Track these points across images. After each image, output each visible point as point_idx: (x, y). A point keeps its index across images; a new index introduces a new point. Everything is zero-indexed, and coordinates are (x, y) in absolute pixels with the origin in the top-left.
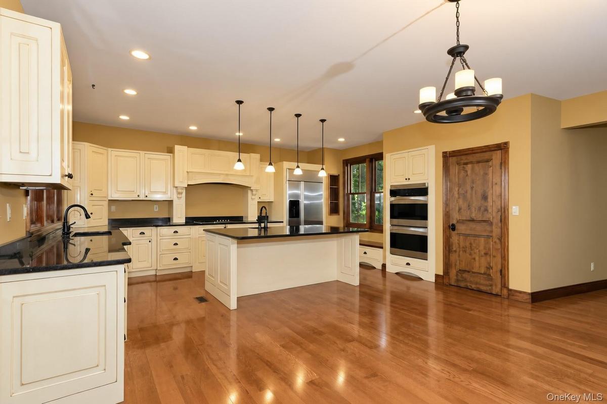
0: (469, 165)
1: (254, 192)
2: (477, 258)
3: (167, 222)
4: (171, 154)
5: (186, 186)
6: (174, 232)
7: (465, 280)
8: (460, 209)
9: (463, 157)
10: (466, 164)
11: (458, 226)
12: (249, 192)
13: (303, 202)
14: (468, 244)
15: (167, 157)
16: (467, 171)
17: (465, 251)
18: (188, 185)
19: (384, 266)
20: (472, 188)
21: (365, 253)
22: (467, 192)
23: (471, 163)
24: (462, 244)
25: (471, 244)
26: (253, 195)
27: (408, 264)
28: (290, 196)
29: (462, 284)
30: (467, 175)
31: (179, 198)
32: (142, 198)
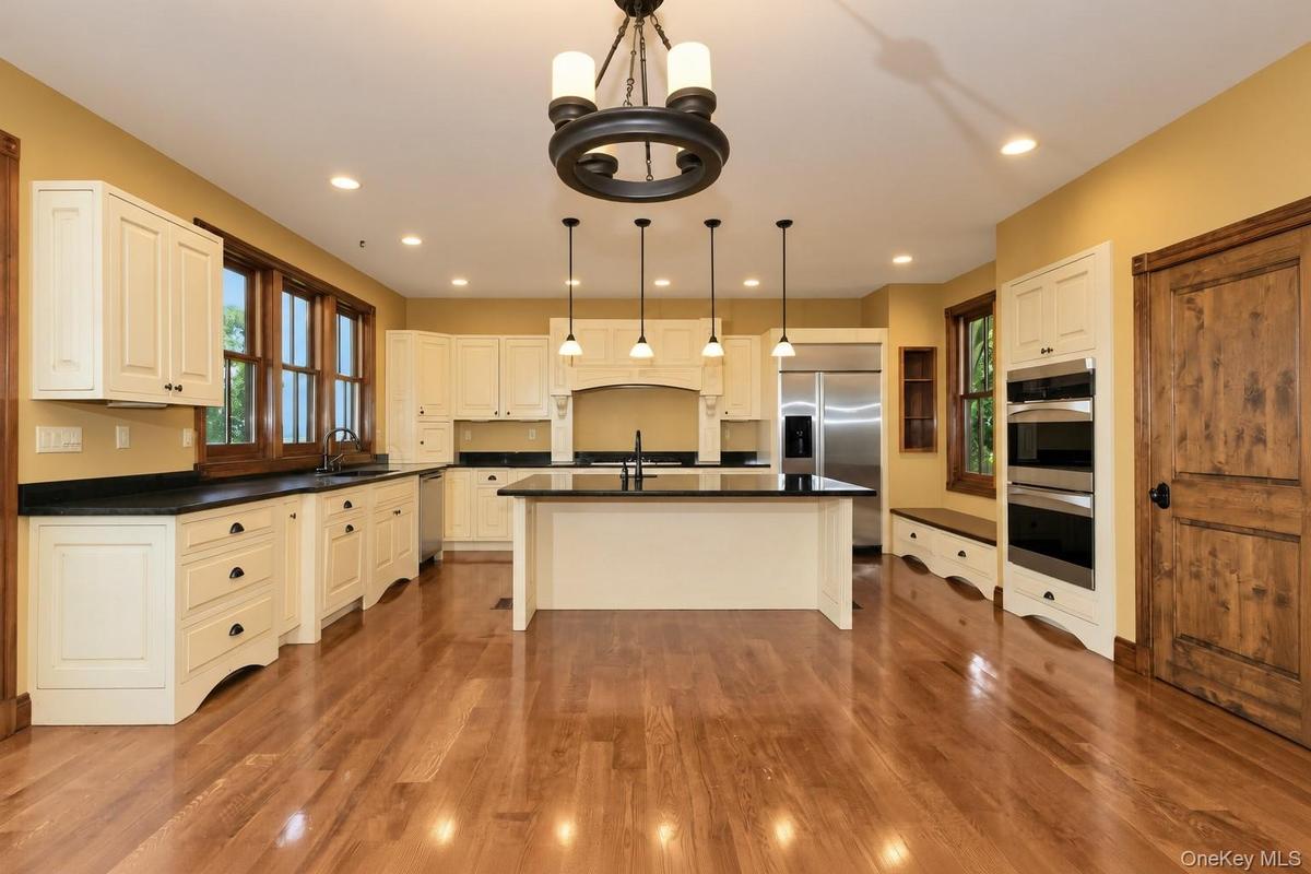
0: (1206, 290)
2: (1233, 605)
5: (573, 395)
7: (1195, 670)
8: (1183, 438)
9: (1190, 268)
10: (1199, 287)
11: (1178, 494)
12: (702, 401)
13: (820, 423)
14: (1205, 551)
16: (1201, 312)
17: (1197, 576)
18: (572, 392)
19: (998, 591)
20: (1216, 365)
21: (962, 554)
22: (1200, 380)
23: (1216, 282)
24: (1189, 553)
25: (1213, 553)
26: (708, 406)
27: (1049, 596)
29: (1191, 684)
30: (1201, 326)
31: (562, 417)
32: (503, 417)
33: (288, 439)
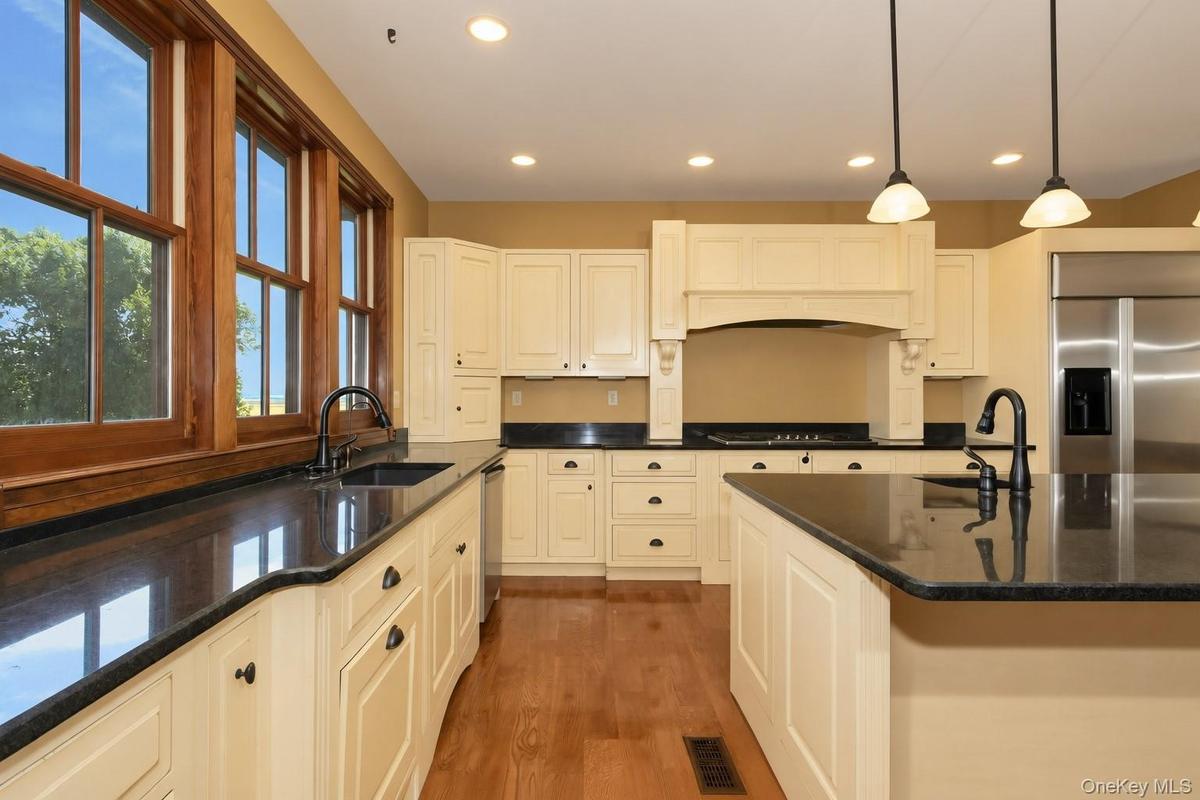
1: (914, 349)
3: (629, 436)
4: (646, 251)
5: (684, 337)
6: (650, 467)
12: (894, 349)
13: (1125, 380)
15: (634, 257)
18: (690, 332)
26: (908, 357)
28: (1065, 355)
31: (666, 371)
32: (575, 372)
33: (251, 408)
